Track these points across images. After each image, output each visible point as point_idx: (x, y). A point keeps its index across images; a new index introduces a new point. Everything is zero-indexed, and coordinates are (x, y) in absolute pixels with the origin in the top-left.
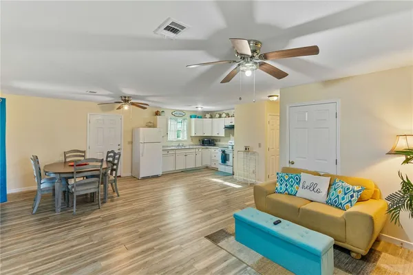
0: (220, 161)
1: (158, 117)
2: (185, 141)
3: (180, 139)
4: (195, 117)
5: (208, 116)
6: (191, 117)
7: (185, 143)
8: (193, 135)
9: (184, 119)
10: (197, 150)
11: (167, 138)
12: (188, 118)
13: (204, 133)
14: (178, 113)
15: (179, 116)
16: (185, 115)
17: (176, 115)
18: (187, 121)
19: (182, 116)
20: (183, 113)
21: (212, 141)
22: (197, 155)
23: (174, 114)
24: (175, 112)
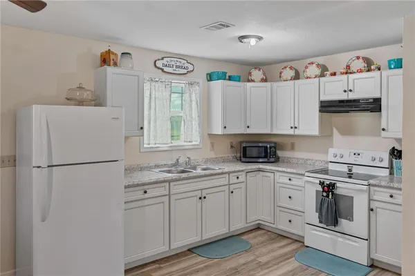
0: (314, 217)
1: (110, 70)
2: (194, 149)
3: (181, 142)
4: (223, 76)
5: (257, 74)
6: (210, 77)
7: (194, 156)
8: (218, 130)
9: (191, 84)
10: (234, 180)
11: (141, 143)
12: (202, 79)
13: (248, 124)
14: (173, 63)
15: (175, 72)
16: (192, 71)
17: (166, 69)
18: (197, 88)
19: (185, 74)
20: (187, 65)
21: (270, 148)
22: (232, 192)
23: (161, 67)
24: (163, 59)
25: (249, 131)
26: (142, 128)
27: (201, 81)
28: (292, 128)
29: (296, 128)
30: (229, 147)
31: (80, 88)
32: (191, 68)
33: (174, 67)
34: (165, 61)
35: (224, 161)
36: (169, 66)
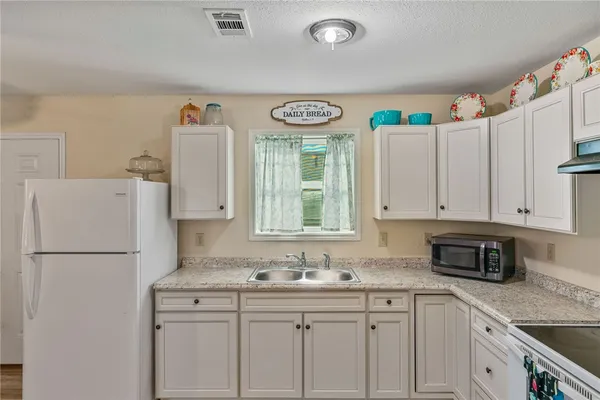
4: (395, 119)
5: (469, 105)
6: (374, 124)
8: (378, 213)
9: (338, 138)
10: (379, 305)
11: (250, 228)
13: (442, 202)
14: (303, 109)
15: (305, 123)
16: (340, 117)
17: (290, 120)
18: (351, 143)
19: (326, 123)
20: (327, 108)
21: (487, 250)
22: (373, 328)
23: (282, 117)
24: (284, 106)
25: (444, 215)
26: (222, 208)
27: (357, 133)
28: (520, 211)
29: (527, 211)
30: (424, 242)
31: (145, 157)
32: (336, 112)
33: (305, 115)
34: (287, 109)
35: (408, 266)
36: (295, 115)
